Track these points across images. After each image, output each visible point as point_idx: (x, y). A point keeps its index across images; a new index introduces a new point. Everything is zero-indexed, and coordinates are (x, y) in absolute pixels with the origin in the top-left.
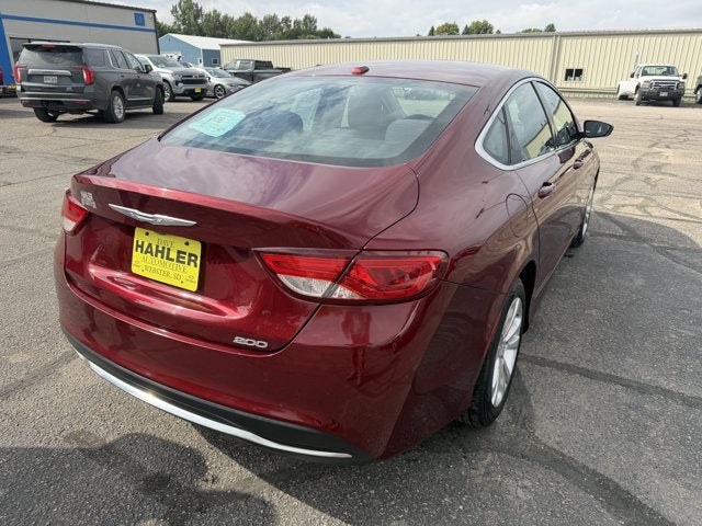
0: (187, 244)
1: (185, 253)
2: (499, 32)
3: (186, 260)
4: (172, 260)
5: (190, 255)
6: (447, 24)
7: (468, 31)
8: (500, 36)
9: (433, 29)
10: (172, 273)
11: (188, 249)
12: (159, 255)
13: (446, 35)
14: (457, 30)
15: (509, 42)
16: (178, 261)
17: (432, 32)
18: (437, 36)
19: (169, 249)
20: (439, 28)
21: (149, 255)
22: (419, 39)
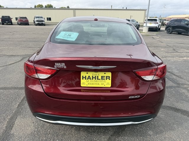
0: (105, 73)
1: (105, 76)
2: (55, 8)
3: (105, 78)
4: (100, 79)
5: (107, 77)
6: (39, 5)
7: (46, 7)
8: (55, 9)
9: (35, 6)
10: (100, 83)
11: (105, 75)
12: (94, 79)
13: (39, 8)
14: (43, 7)
15: (57, 10)
16: (102, 79)
17: (35, 7)
18: (37, 8)
19: (98, 77)
20: (37, 6)
21: (89, 80)
22: (31, 9)
